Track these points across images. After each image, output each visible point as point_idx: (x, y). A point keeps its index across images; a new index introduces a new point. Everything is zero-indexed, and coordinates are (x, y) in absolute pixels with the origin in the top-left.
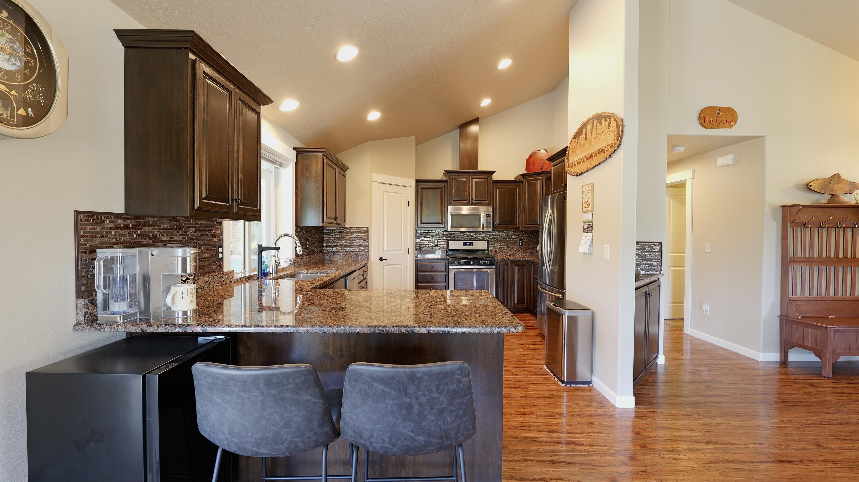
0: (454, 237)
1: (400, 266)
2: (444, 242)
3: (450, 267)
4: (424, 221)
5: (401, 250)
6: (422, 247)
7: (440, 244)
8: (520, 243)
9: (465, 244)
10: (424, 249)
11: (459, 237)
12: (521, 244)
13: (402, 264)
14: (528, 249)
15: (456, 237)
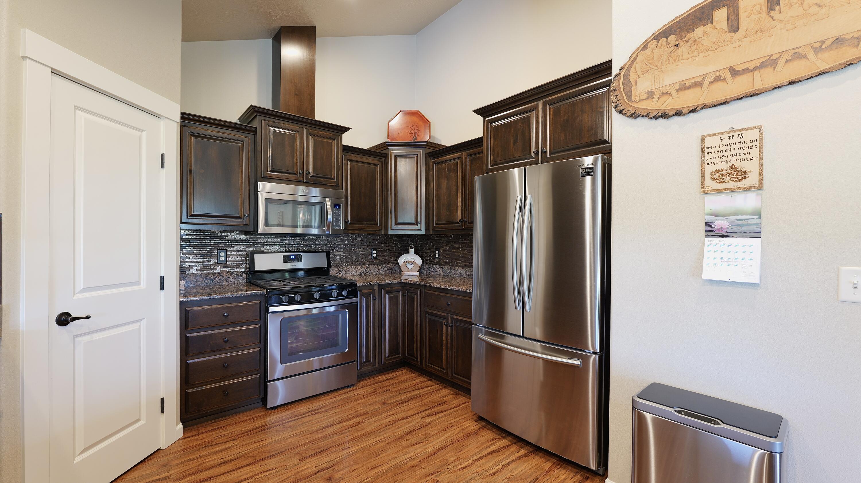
0: (263, 245)
1: (135, 326)
2: (242, 255)
3: (272, 309)
4: (195, 211)
5: (138, 283)
6: (188, 269)
7: (231, 261)
8: (373, 254)
9: (286, 259)
10: (191, 272)
11: (272, 245)
12: (375, 255)
13: (140, 320)
14: (385, 262)
15: (267, 245)
